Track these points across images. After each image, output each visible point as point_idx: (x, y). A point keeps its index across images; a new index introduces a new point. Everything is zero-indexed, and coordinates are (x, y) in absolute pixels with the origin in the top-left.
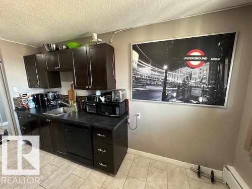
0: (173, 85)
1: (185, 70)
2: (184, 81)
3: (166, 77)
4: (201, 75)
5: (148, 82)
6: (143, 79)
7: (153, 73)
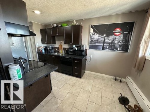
0: (107, 43)
1: (113, 37)
2: (112, 41)
3: (105, 39)
4: (120, 39)
5: (97, 42)
6: (94, 40)
7: (99, 38)
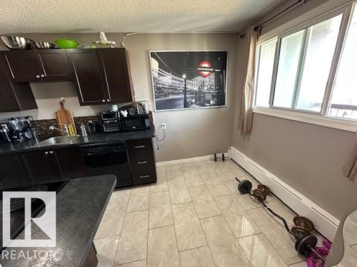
0: (192, 92)
1: (199, 79)
2: (199, 88)
3: (185, 85)
4: (210, 83)
5: (170, 91)
6: (165, 88)
7: (174, 81)
